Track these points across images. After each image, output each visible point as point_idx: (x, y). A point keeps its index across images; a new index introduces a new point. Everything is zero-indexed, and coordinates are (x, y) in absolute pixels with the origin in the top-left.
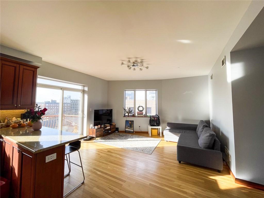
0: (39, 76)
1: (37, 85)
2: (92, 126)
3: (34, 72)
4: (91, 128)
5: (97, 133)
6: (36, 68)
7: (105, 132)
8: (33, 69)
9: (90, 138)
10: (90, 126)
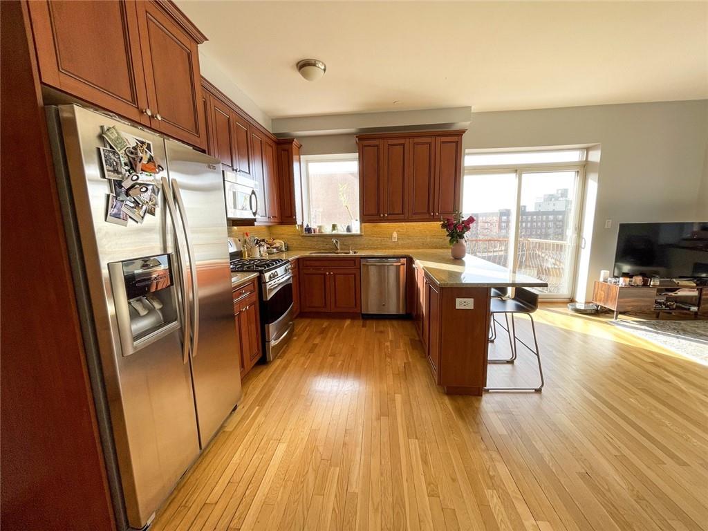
0: (467, 151)
1: (464, 170)
2: (604, 274)
3: (457, 143)
4: (601, 280)
5: (622, 300)
6: (460, 133)
7: (667, 306)
8: (456, 139)
9: (597, 310)
10: (600, 273)
